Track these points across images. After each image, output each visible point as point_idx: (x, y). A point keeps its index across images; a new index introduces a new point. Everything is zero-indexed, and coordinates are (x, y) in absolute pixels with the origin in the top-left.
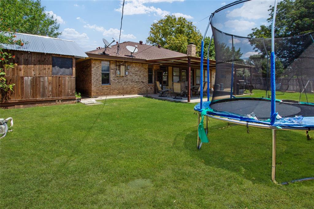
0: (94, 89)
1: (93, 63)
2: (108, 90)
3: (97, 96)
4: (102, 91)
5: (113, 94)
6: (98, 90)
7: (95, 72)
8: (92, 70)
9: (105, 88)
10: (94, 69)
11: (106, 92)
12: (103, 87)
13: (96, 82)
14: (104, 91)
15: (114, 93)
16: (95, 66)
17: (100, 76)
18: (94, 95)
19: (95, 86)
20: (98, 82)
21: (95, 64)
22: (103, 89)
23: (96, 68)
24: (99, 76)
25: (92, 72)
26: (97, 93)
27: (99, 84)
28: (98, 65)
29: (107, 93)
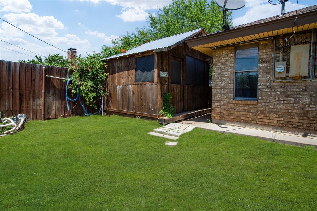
0: (216, 107)
1: (215, 55)
2: (249, 111)
3: (221, 122)
4: (235, 112)
5: (264, 124)
6: (225, 110)
7: (219, 74)
8: (214, 69)
9: (241, 107)
10: (217, 67)
11: (244, 116)
12: (237, 104)
13: (221, 93)
14: (238, 113)
15: (266, 121)
16: (219, 61)
17: (230, 80)
18: (217, 118)
19: (219, 101)
20: (224, 92)
21: (219, 57)
22: (238, 107)
23: (222, 64)
24: (228, 80)
25: (213, 74)
26: (222, 115)
27: (227, 97)
28: (226, 58)
29: (245, 118)
